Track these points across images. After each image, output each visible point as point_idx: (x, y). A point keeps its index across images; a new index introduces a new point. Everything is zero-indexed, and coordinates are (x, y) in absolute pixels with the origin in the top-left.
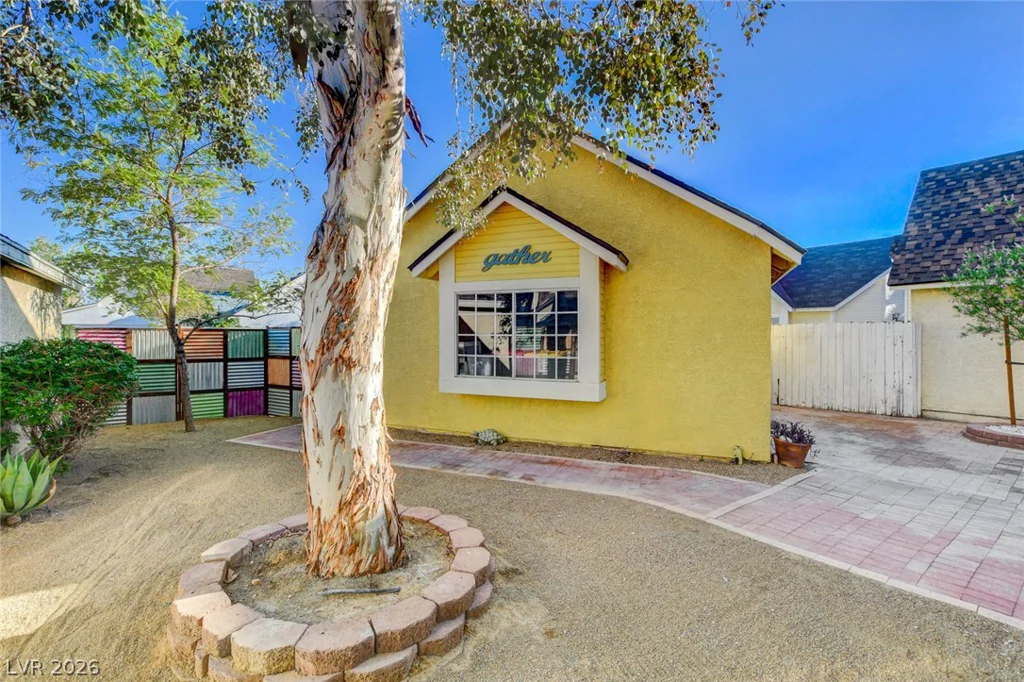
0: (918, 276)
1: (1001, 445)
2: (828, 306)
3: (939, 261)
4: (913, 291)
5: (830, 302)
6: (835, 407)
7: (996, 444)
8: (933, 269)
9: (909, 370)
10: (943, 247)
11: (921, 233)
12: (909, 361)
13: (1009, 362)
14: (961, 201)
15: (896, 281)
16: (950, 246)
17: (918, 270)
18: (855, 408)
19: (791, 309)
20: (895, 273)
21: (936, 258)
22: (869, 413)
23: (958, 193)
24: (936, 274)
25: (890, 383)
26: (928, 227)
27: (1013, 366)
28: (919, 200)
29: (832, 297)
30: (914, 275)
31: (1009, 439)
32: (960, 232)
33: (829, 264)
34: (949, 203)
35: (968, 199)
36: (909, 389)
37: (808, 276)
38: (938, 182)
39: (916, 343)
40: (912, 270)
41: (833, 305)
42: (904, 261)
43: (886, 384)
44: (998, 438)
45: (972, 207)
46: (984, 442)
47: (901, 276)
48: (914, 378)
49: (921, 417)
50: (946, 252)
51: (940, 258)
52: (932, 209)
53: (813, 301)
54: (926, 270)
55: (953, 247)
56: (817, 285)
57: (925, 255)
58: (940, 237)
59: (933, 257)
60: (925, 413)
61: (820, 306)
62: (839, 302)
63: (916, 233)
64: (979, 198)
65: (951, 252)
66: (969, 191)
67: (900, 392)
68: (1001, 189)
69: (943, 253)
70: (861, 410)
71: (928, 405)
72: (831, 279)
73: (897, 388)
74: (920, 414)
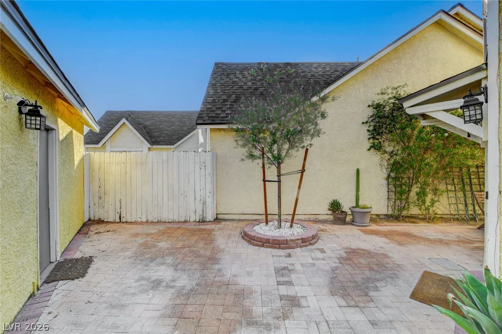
0: (215, 119)
1: (267, 247)
2: (170, 145)
3: (225, 111)
4: (211, 129)
5: (171, 143)
6: (163, 220)
7: (263, 246)
8: (222, 115)
9: (209, 187)
10: (226, 103)
11: (215, 94)
12: (209, 180)
13: (264, 181)
14: (234, 80)
15: (201, 122)
16: (230, 103)
17: (214, 115)
18: (176, 219)
19: (149, 146)
20: (201, 116)
21: (223, 109)
22: (185, 222)
23: (232, 76)
24: (224, 119)
25: (198, 198)
26: (219, 91)
27: (266, 183)
28: (214, 76)
29: (173, 140)
30: (211, 119)
31: (271, 242)
32: (234, 96)
33: (172, 121)
34: (228, 80)
35: (237, 80)
36: (209, 201)
37: (161, 126)
38: (223, 69)
39: (213, 168)
40: (210, 115)
41: (173, 144)
42: (206, 109)
43: (195, 199)
44: (264, 241)
45: (239, 84)
46: (256, 245)
47: (204, 118)
48: (212, 193)
49: (217, 220)
50: (228, 106)
51: (225, 109)
52: (220, 82)
53: (163, 141)
54: (217, 115)
55: (232, 104)
56: (165, 132)
57: (217, 106)
58: (225, 97)
59: (222, 108)
60: (219, 216)
61: (167, 145)
62: (176, 143)
63: (212, 93)
64: (242, 80)
65: (231, 106)
66: (237, 76)
67: (204, 203)
68: (251, 78)
69: (226, 106)
70: (180, 220)
71: (221, 210)
72: (172, 129)
73: (202, 200)
74: (215, 217)
